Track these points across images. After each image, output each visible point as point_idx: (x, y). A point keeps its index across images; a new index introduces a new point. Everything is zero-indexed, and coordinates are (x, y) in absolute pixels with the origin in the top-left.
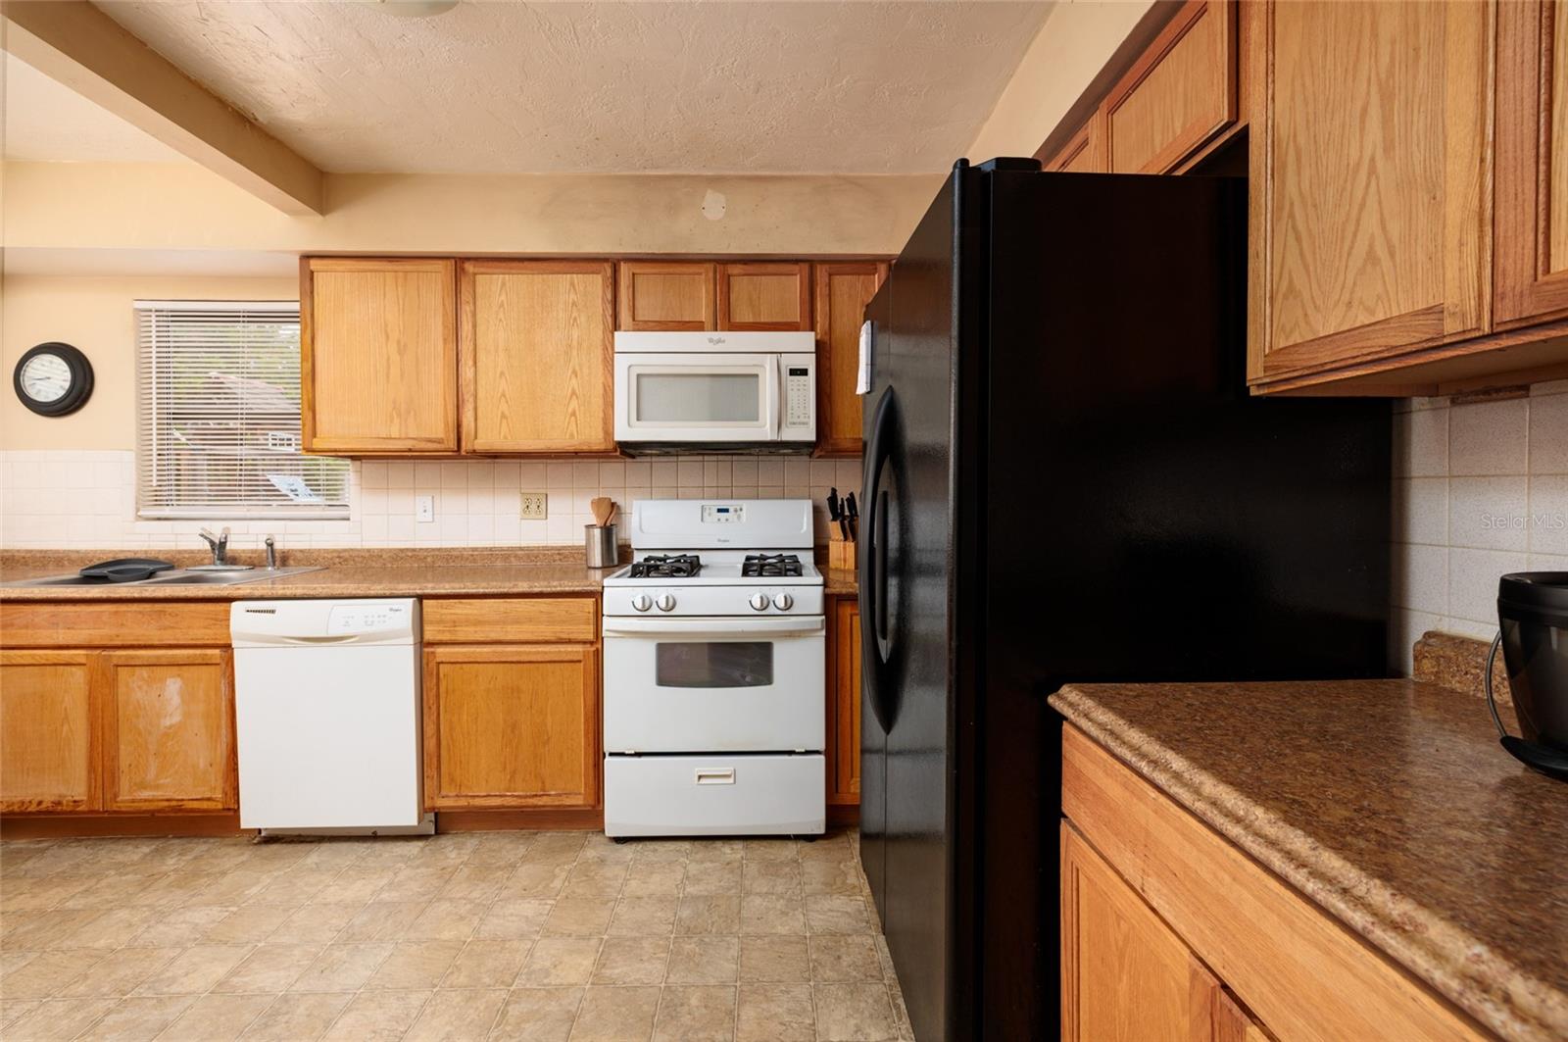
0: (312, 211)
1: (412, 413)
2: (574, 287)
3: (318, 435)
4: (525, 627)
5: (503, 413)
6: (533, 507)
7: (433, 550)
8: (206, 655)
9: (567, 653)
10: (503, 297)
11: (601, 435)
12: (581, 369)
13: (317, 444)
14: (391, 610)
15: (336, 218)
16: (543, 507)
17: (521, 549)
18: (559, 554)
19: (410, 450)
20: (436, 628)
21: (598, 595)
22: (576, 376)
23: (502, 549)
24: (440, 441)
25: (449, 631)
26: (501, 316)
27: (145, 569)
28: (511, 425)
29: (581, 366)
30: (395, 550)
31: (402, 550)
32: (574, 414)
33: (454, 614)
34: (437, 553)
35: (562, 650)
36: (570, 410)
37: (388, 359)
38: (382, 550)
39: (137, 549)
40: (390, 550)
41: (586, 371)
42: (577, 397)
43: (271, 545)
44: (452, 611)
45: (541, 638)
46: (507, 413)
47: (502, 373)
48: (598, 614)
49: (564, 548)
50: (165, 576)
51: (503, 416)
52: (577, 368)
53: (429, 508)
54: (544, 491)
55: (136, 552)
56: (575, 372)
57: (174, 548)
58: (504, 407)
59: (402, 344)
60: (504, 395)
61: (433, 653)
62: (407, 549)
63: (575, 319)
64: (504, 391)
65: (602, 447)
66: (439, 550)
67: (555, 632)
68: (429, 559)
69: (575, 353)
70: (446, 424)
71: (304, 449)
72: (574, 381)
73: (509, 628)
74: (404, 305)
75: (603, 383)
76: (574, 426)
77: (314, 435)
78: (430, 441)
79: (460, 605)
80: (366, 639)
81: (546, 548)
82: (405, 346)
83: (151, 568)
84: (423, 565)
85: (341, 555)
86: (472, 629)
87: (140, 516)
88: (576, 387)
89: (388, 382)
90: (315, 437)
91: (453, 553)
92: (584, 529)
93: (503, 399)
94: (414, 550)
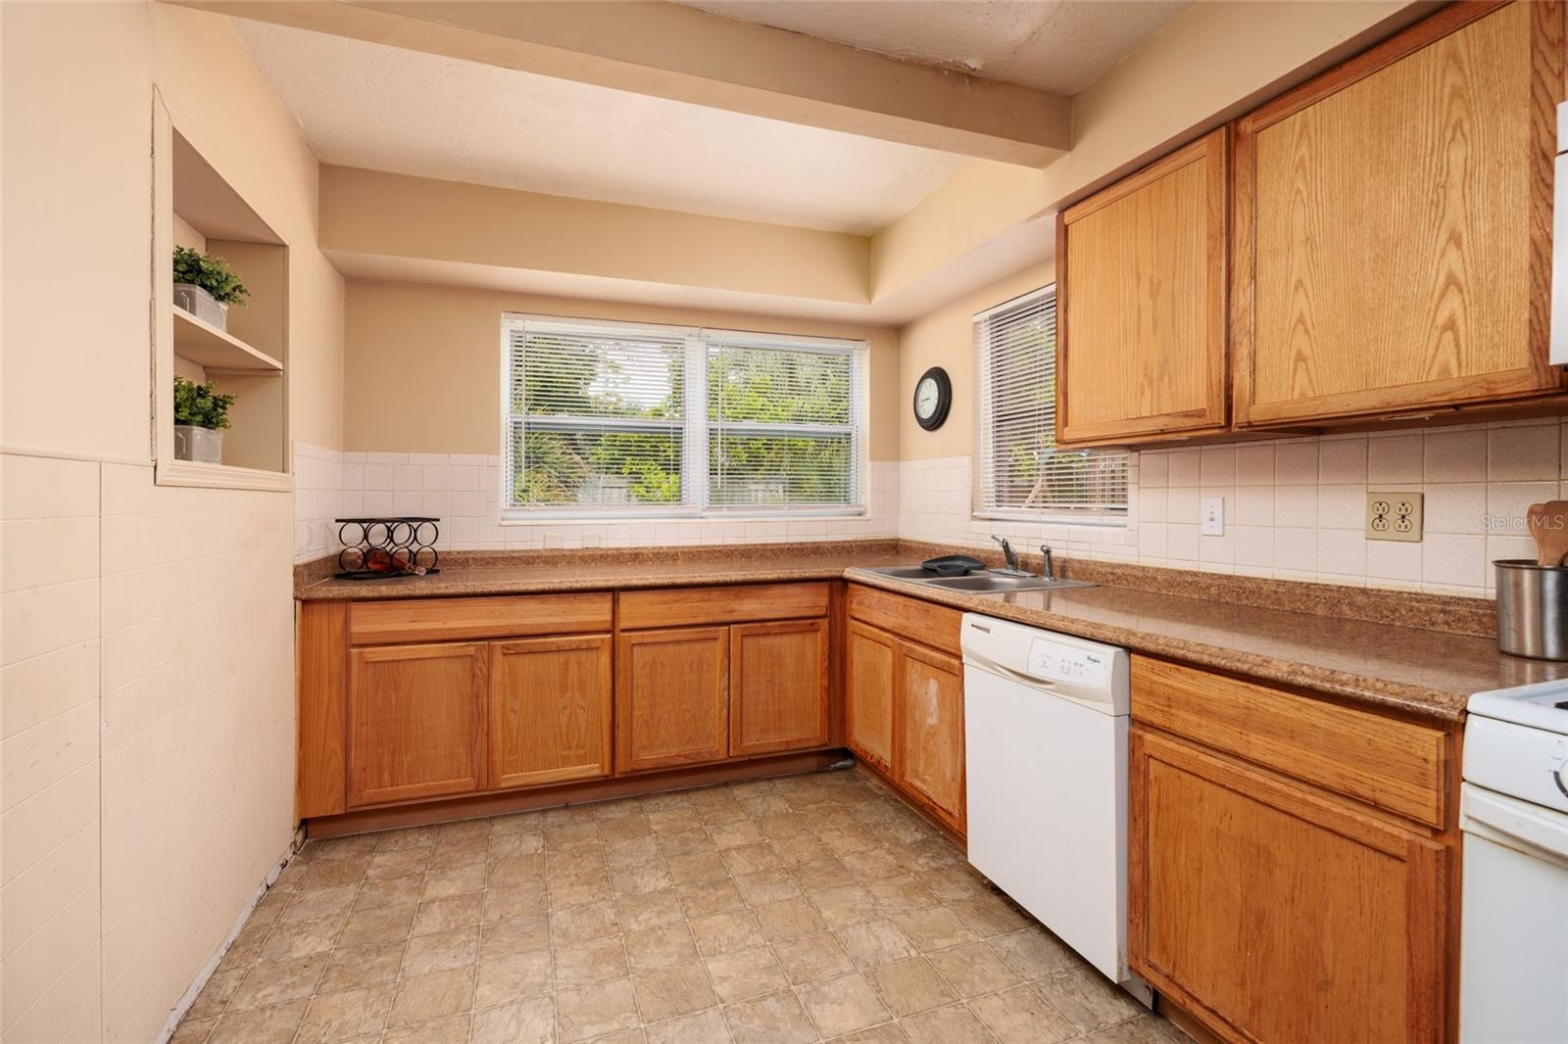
0: (1057, 151)
1: (1166, 379)
2: (1456, 61)
3: (1069, 423)
4: (1281, 746)
5: (1299, 352)
6: (1393, 517)
7: (1221, 577)
8: (950, 663)
9: (1370, 829)
10: (1304, 150)
11: (1523, 360)
12: (1471, 227)
13: (1069, 434)
14: (1089, 658)
15: (1083, 147)
16: (1415, 517)
17: (1364, 591)
18: (1444, 612)
19: (1163, 432)
20: (1146, 702)
21: (1452, 729)
22: (1458, 244)
23: (1327, 588)
24: (1200, 414)
25: (1163, 711)
26: (1300, 184)
27: (959, 567)
28: (1313, 373)
29: (1471, 221)
30: (1173, 571)
31: (1180, 573)
32: (1451, 325)
33: (1170, 687)
34: (1225, 582)
35: (1360, 818)
36: (1442, 318)
37: (1139, 308)
38: (1158, 570)
39: (969, 546)
40: (1167, 571)
41: (1483, 226)
42: (1460, 290)
43: (1048, 552)
44: (1168, 682)
45: (1312, 777)
46: (1306, 351)
47: (1300, 284)
48: (1451, 773)
49: (1459, 601)
50: (979, 575)
51: (1300, 357)
52: (1462, 228)
53: (1218, 515)
54: (1419, 489)
55: (968, 549)
56: (1455, 239)
57: (991, 548)
58: (1301, 342)
59: (1155, 281)
60: (1301, 321)
61: (1140, 737)
62: (1187, 572)
63: (1459, 124)
64: (1302, 314)
65: (1528, 386)
66: (1229, 577)
67: (1341, 776)
68: (1213, 590)
69: (1455, 195)
70: (1210, 387)
71: (1057, 441)
72: (1452, 254)
73: (1253, 737)
74: (1158, 226)
75: (1533, 241)
76: (1452, 349)
77: (1066, 424)
78: (1187, 415)
79: (1176, 675)
80: (1064, 690)
81: (1416, 597)
82: (1159, 283)
83: (966, 565)
84: (1205, 597)
85: (1116, 571)
86: (1194, 718)
87: (974, 516)
88: (1457, 268)
89: (1139, 339)
90: (1067, 425)
91: (1248, 585)
92: (1493, 569)
93: (1300, 327)
94: (1195, 574)
